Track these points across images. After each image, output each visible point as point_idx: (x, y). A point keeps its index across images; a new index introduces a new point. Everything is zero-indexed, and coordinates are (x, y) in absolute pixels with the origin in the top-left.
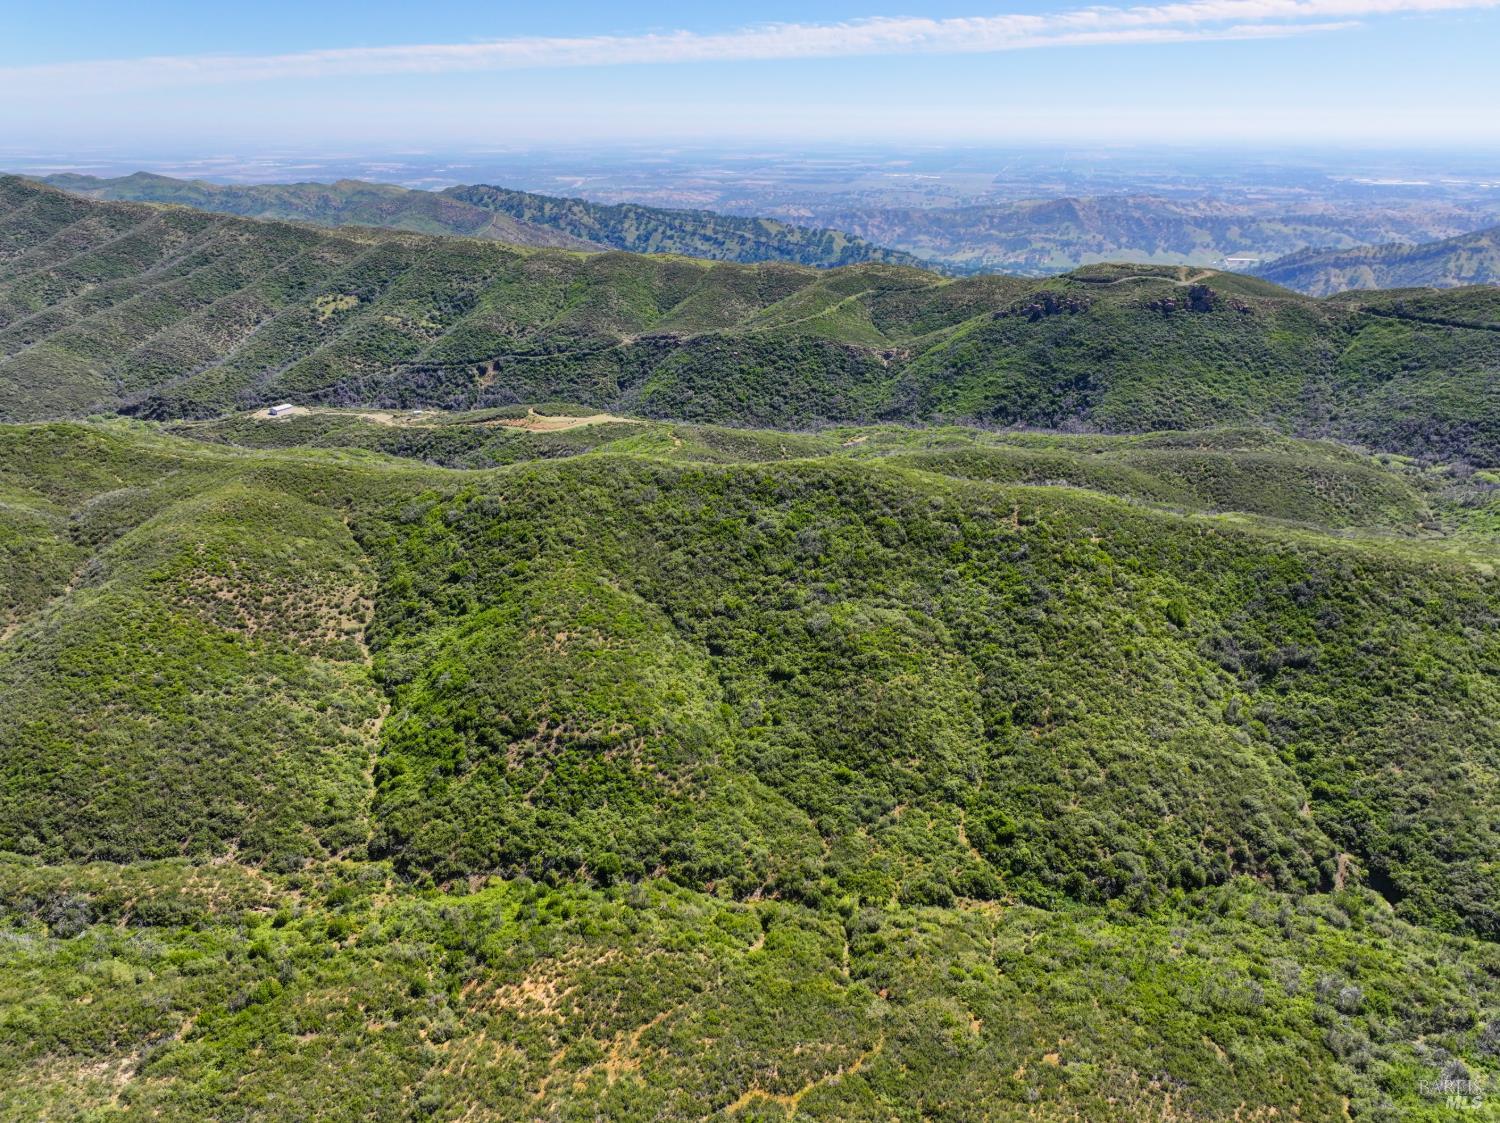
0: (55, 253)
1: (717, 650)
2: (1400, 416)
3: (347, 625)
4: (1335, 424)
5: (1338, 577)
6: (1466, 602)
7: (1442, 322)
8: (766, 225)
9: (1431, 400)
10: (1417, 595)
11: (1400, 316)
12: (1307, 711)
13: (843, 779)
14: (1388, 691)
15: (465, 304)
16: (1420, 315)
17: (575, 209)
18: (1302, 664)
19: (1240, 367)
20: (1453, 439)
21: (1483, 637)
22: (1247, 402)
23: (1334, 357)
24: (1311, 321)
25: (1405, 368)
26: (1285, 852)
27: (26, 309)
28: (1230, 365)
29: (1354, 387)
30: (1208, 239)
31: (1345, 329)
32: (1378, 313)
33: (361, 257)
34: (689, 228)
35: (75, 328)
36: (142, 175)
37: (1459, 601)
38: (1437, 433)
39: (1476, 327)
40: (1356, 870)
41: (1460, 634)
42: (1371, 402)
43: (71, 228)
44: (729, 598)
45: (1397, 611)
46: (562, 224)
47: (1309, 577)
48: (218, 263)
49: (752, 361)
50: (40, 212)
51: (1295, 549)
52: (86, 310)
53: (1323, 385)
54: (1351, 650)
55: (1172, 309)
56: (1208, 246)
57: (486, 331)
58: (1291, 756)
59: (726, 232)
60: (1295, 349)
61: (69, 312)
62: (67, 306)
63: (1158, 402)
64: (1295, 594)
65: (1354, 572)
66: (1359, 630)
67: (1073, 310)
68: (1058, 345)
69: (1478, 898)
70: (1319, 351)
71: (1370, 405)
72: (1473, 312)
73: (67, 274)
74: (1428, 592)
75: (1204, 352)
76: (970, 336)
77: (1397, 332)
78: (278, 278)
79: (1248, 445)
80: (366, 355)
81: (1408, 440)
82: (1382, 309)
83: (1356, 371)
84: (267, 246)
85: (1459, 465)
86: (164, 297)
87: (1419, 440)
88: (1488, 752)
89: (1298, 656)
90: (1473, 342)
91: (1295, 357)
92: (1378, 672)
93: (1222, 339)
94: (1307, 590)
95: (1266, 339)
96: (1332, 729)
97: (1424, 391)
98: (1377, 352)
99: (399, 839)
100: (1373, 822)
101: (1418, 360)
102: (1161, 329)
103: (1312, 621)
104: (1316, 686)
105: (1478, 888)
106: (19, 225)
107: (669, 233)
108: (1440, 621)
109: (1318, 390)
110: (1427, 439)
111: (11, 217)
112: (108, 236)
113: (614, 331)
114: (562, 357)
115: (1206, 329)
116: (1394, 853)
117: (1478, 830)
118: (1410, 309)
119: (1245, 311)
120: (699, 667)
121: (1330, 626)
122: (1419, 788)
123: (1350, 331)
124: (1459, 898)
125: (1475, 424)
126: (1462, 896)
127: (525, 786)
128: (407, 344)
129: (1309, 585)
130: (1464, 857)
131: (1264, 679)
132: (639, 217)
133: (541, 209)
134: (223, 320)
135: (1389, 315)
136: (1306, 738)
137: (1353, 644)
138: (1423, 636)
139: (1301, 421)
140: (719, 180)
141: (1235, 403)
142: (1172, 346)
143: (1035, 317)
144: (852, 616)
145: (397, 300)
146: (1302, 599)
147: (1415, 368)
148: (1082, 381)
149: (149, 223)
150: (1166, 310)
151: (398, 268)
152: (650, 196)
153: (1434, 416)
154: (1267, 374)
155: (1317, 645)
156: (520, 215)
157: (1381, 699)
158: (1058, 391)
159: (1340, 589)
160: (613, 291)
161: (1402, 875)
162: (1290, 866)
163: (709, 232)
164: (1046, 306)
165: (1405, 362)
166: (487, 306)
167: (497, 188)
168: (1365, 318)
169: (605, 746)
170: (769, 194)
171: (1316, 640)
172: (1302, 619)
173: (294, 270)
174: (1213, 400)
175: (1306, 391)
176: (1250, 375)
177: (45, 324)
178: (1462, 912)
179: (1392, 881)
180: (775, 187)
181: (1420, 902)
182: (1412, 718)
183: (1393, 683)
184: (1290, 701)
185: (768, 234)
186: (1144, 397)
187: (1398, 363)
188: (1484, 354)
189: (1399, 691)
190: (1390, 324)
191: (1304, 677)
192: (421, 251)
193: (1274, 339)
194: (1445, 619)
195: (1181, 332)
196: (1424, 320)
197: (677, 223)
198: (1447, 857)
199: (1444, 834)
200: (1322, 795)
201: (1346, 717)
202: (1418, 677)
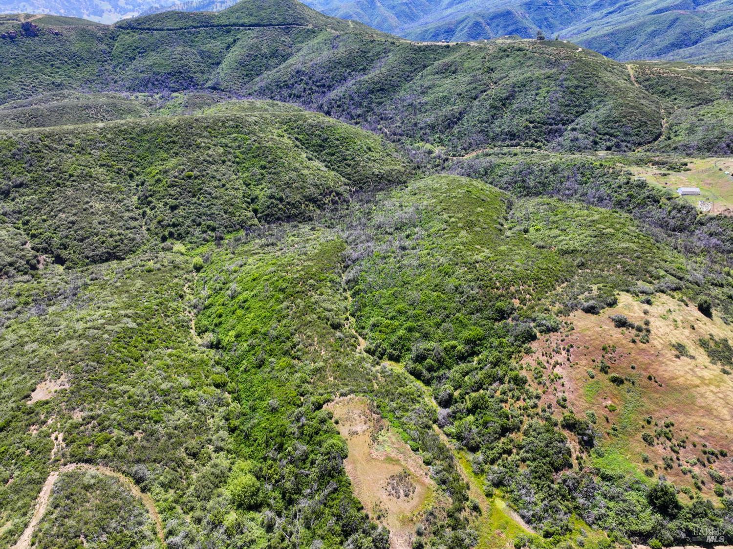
2: (141, 76)
4: (116, 85)
5: (32, 143)
6: (91, 140)
7: (149, 29)
9: (151, 66)
10: (70, 142)
11: (132, 28)
12: (26, 204)
14: (58, 185)
16: (139, 27)
18: (21, 185)
19: (63, 64)
20: (163, 82)
21: (98, 153)
22: (72, 81)
23: (109, 53)
24: (93, 36)
25: (139, 53)
26: (11, 264)
28: (57, 63)
29: (121, 66)
30: (110, 7)
31: (111, 38)
32: (122, 28)
37: (88, 140)
38: (157, 80)
39: (162, 30)
40: (48, 260)
41: (90, 154)
42: (129, 72)
45: (62, 151)
47: (19, 146)
51: (12, 135)
53: (107, 67)
54: (40, 173)
55: (15, 37)
56: (110, 11)
58: (21, 225)
60: (89, 51)
63: (23, 89)
64: (14, 155)
65: (40, 139)
66: (44, 164)
69: (94, 250)
70: (100, 50)
71: (129, 73)
72: (160, 23)
74: (75, 140)
77: (133, 36)
79: (57, 100)
81: (146, 86)
82: (124, 26)
83: (120, 58)
85: (166, 93)
87: (150, 85)
88: (101, 196)
89: (18, 182)
90: (162, 37)
91: (90, 55)
92: (53, 178)
93: (49, 50)
94: (19, 153)
95: (72, 48)
96: (36, 208)
97: (148, 63)
98: (126, 47)
100: (55, 239)
101: (143, 48)
103: (23, 165)
104: (28, 193)
105: (93, 247)
108: (81, 151)
109: (105, 70)
110: (153, 84)
116: (62, 247)
117: (94, 226)
118: (135, 25)
119: (57, 34)
121: (31, 165)
122: (71, 219)
123: (113, 38)
124: (86, 253)
125: (169, 74)
126: (87, 252)
129: (19, 150)
130: (89, 237)
131: (5, 197)
135: (127, 29)
136: (25, 216)
137: (42, 170)
138: (74, 159)
139: (100, 86)
141: (65, 82)
142: (21, 57)
146: (17, 157)
147: (143, 53)
150: (11, 38)
153: (154, 73)
154: (78, 65)
155: (26, 175)
157: (56, 189)
159: (33, 148)
161: (65, 254)
162: (14, 269)
165: (138, 50)
168: (119, 31)
171: (26, 173)
172: (19, 166)
174: (53, 83)
175: (100, 71)
176: (69, 67)
178: (87, 258)
179: (62, 258)
181: (72, 261)
182: (70, 192)
183: (61, 182)
184: (18, 203)
186: (15, 88)
187: (136, 51)
188: (167, 41)
189: (64, 184)
190: (128, 33)
191: (22, 190)
193: (77, 47)
194: (83, 149)
195: (24, 49)
196: (141, 29)
198: (82, 240)
199: (81, 232)
200: (34, 236)
201: (42, 201)
202: (71, 176)
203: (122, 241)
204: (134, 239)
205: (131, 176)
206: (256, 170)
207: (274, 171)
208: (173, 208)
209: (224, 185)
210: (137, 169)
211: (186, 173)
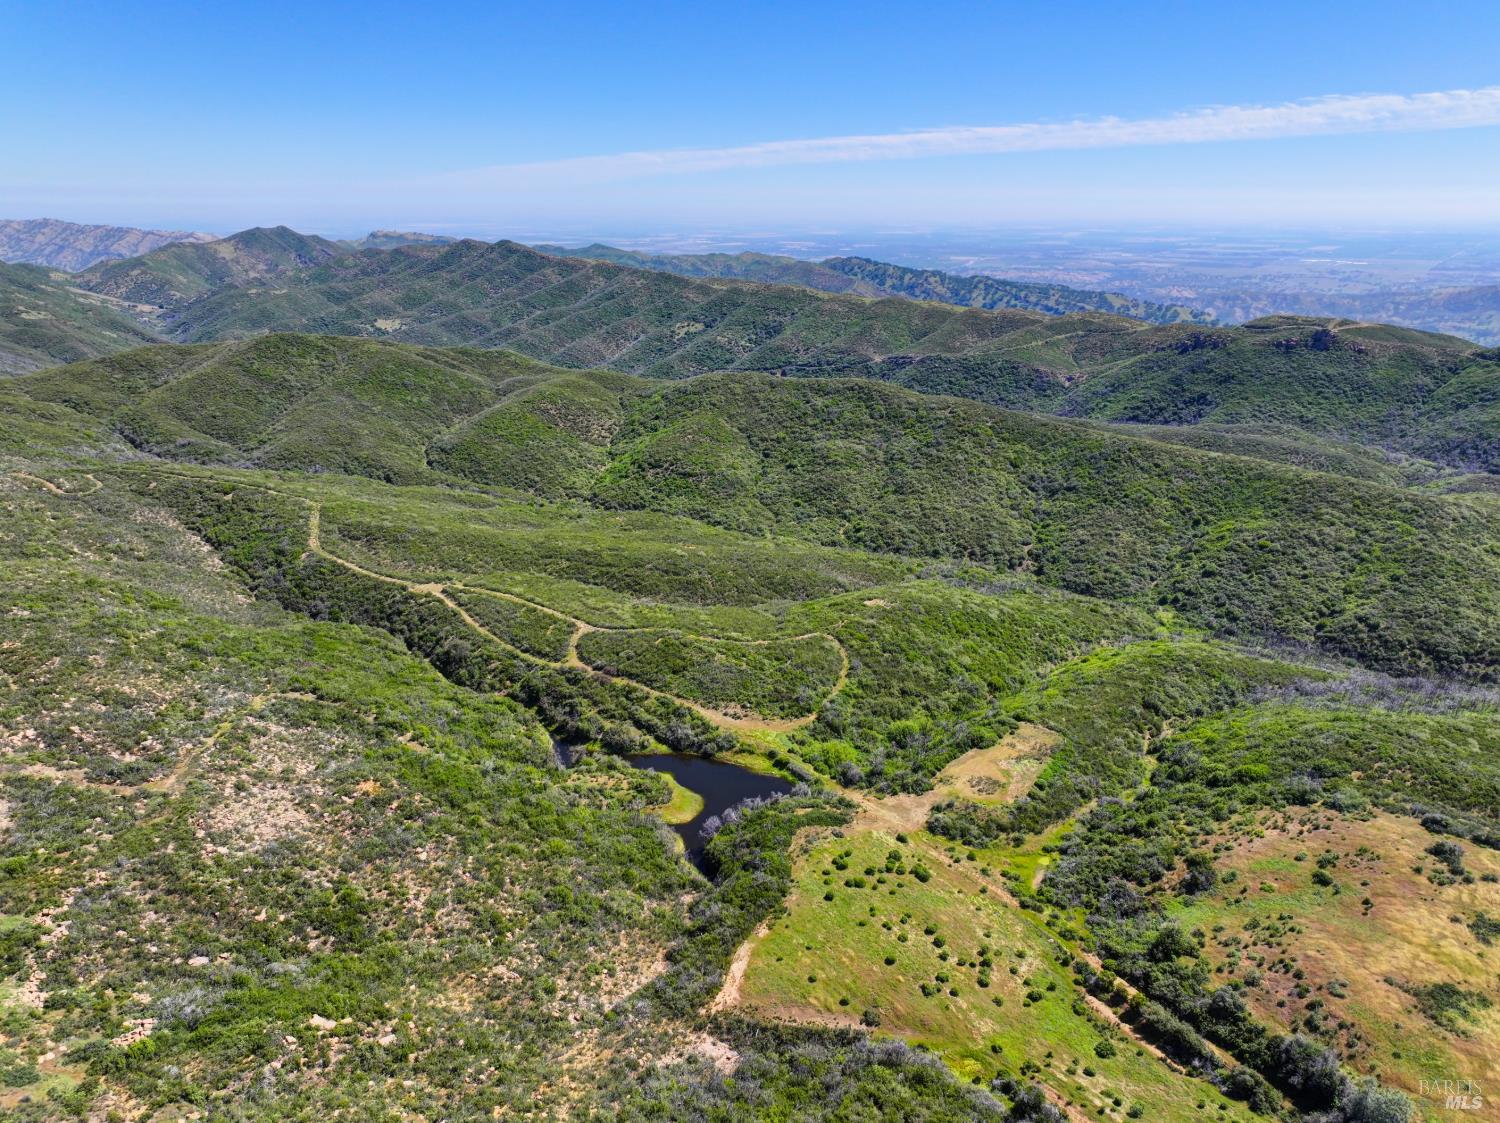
0: (522, 292)
1: (766, 456)
3: (603, 433)
6: (1186, 467)
8: (1110, 298)
10: (1160, 462)
12: (1061, 508)
13: (797, 505)
14: (1106, 501)
15: (774, 331)
17: (932, 280)
18: (1072, 489)
19: (1338, 394)
21: (1181, 483)
22: (1332, 420)
23: (1430, 391)
24: (1420, 362)
25: (1481, 400)
26: (996, 555)
27: (499, 326)
28: (1329, 392)
29: (1434, 414)
31: (1449, 369)
32: (1484, 357)
33: (713, 297)
34: (1033, 299)
35: (523, 336)
36: (597, 246)
37: (1182, 467)
40: (1030, 566)
41: (1170, 481)
43: (535, 275)
44: (781, 434)
45: (1142, 469)
46: (917, 292)
48: (619, 299)
49: (959, 375)
50: (518, 265)
52: (533, 326)
53: (1408, 412)
54: (1100, 483)
55: (1293, 347)
57: (781, 349)
58: (1039, 527)
59: (1068, 304)
60: (1394, 383)
61: (523, 327)
62: (522, 325)
66: (1111, 475)
67: (1215, 346)
68: (1194, 372)
69: (1077, 577)
70: (1416, 385)
73: (525, 303)
74: (1167, 461)
75: (1311, 383)
76: (1132, 365)
78: (656, 310)
80: (700, 362)
82: (1488, 355)
83: (1442, 402)
84: (654, 288)
86: (582, 320)
88: (1139, 530)
89: (1073, 485)
91: (1392, 389)
92: (1107, 493)
93: (1330, 372)
95: (1371, 374)
96: (1066, 516)
98: (1466, 387)
99: (595, 495)
100: (1054, 551)
102: (1280, 361)
103: (1091, 471)
104: (1072, 499)
105: (1079, 573)
106: (504, 272)
107: (1013, 302)
108: (1164, 475)
109: (1402, 415)
111: (501, 268)
112: (555, 279)
113: (870, 352)
114: (828, 368)
115: (1321, 365)
116: (1053, 560)
117: (1099, 554)
119: (1360, 351)
120: (754, 461)
121: (1098, 473)
122: (1085, 538)
123: (1453, 370)
126: (1069, 576)
127: (652, 485)
128: (728, 356)
130: (1084, 562)
131: (1050, 495)
132: (988, 287)
133: (902, 278)
134: (616, 336)
136: (1051, 519)
137: (1104, 481)
138: (1147, 480)
140: (1115, 263)
142: (1282, 375)
143: (1184, 350)
144: (838, 446)
145: (728, 327)
146: (1093, 461)
148: (1202, 399)
149: (583, 272)
150: (1288, 348)
151: (736, 305)
152: (1035, 275)
154: (1361, 401)
155: (1085, 481)
156: (882, 283)
157: (1099, 504)
158: (1181, 406)
159: (1116, 456)
160: (878, 325)
161: (1049, 568)
163: (1051, 303)
164: (1198, 342)
165: (1483, 395)
166: (788, 332)
167: (868, 261)
168: (1472, 361)
169: (691, 475)
170: (1158, 276)
173: (667, 305)
174: (1302, 417)
175: (1390, 415)
176: (1345, 400)
177: (509, 333)
179: (1043, 570)
180: (1170, 270)
181: (1049, 577)
182: (1109, 512)
183: (1111, 499)
184: (1055, 505)
185: (1111, 307)
187: (1478, 396)
189: (1112, 502)
190: (1488, 366)
191: (1069, 494)
192: (754, 294)
193: (1379, 375)
194: (1167, 474)
195: (1295, 365)
197: (1022, 294)
198: (1073, 562)
199: (1081, 554)
200: (1040, 541)
201: (1076, 512)
202: (1126, 496)
203: (1113, 580)
204: (1128, 586)
205: (1196, 523)
206: (1382, 579)
207: (1405, 587)
208: (1208, 574)
209: (1305, 577)
210: (1211, 518)
211: (1262, 541)
